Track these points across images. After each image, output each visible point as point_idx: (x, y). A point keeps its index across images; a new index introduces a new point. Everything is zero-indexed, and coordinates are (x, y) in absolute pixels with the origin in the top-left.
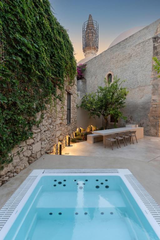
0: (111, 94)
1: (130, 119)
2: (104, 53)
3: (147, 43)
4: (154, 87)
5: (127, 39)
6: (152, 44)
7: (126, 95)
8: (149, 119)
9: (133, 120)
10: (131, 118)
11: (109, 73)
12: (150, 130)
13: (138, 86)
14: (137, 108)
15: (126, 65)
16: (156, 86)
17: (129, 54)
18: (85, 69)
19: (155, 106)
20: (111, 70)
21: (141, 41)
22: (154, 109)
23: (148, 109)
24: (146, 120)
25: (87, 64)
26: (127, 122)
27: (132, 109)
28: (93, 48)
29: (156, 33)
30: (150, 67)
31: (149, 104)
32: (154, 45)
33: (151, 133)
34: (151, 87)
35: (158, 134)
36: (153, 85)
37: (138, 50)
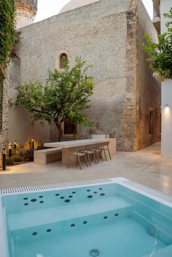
0: (71, 84)
1: (95, 128)
2: (54, 18)
3: (119, 17)
4: (129, 80)
5: (91, 4)
6: (125, 20)
7: (91, 88)
8: (122, 127)
9: (101, 129)
10: (97, 126)
11: (63, 51)
12: (124, 142)
13: (108, 76)
14: (106, 110)
15: (89, 43)
16: (131, 80)
17: (95, 27)
18: (19, 40)
19: (130, 107)
20: (66, 48)
21: (111, 12)
22: (129, 113)
23: (121, 112)
24: (118, 128)
25: (22, 31)
26: (91, 132)
27: (98, 112)
28: (27, 8)
29: (131, 6)
30: (123, 52)
31: (123, 104)
32: (128, 22)
33: (124, 146)
34: (125, 80)
35: (133, 147)
36: (127, 78)
37: (107, 25)
